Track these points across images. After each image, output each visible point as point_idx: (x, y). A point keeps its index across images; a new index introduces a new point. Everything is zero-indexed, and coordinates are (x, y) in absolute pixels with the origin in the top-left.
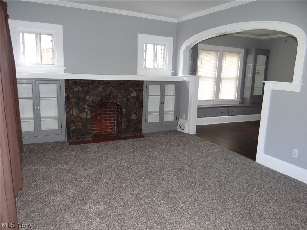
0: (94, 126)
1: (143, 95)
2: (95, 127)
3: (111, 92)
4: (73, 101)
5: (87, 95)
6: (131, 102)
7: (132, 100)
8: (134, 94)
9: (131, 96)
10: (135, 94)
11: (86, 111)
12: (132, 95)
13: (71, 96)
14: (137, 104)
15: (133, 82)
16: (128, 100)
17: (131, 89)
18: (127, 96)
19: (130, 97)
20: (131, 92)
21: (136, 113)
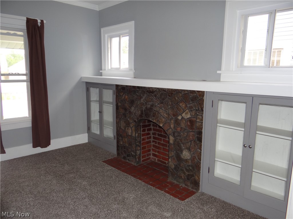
0: (157, 150)
1: (202, 120)
2: (158, 152)
3: (152, 106)
4: (122, 111)
5: (132, 106)
6: (181, 128)
7: (183, 125)
8: (187, 115)
9: (183, 118)
10: (189, 116)
11: (131, 125)
12: (184, 115)
13: (119, 104)
14: (192, 133)
15: (186, 92)
16: (177, 122)
17: (182, 105)
18: (176, 115)
19: (180, 118)
20: (182, 110)
21: (189, 149)
